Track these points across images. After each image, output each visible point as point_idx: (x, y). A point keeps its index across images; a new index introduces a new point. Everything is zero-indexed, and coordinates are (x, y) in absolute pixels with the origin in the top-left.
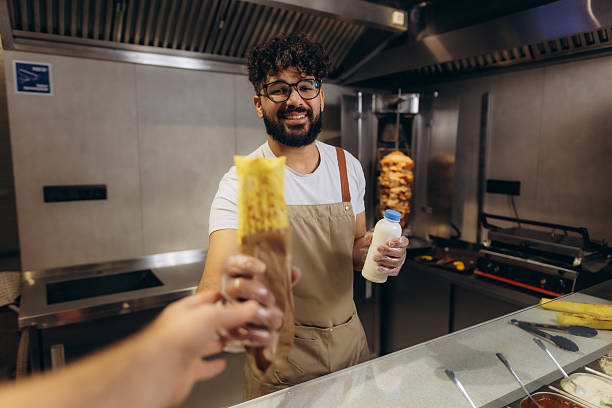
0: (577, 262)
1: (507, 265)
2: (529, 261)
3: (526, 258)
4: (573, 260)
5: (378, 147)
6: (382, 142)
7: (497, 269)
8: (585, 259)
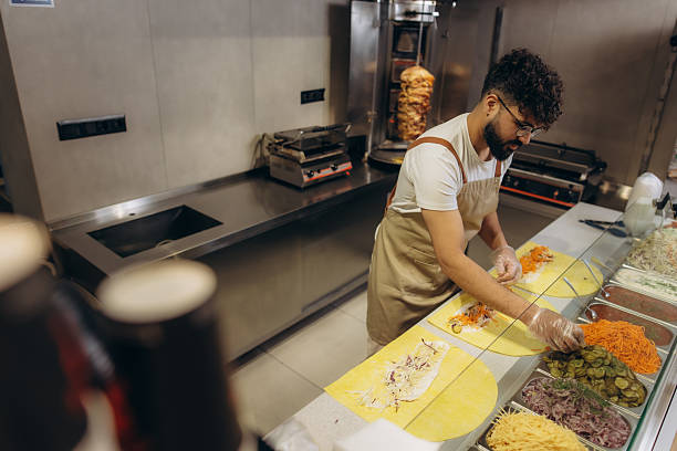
0: (583, 177)
1: (525, 180)
2: (545, 176)
3: (542, 174)
4: (580, 175)
5: (393, 57)
6: (397, 52)
7: (516, 184)
8: (590, 174)
